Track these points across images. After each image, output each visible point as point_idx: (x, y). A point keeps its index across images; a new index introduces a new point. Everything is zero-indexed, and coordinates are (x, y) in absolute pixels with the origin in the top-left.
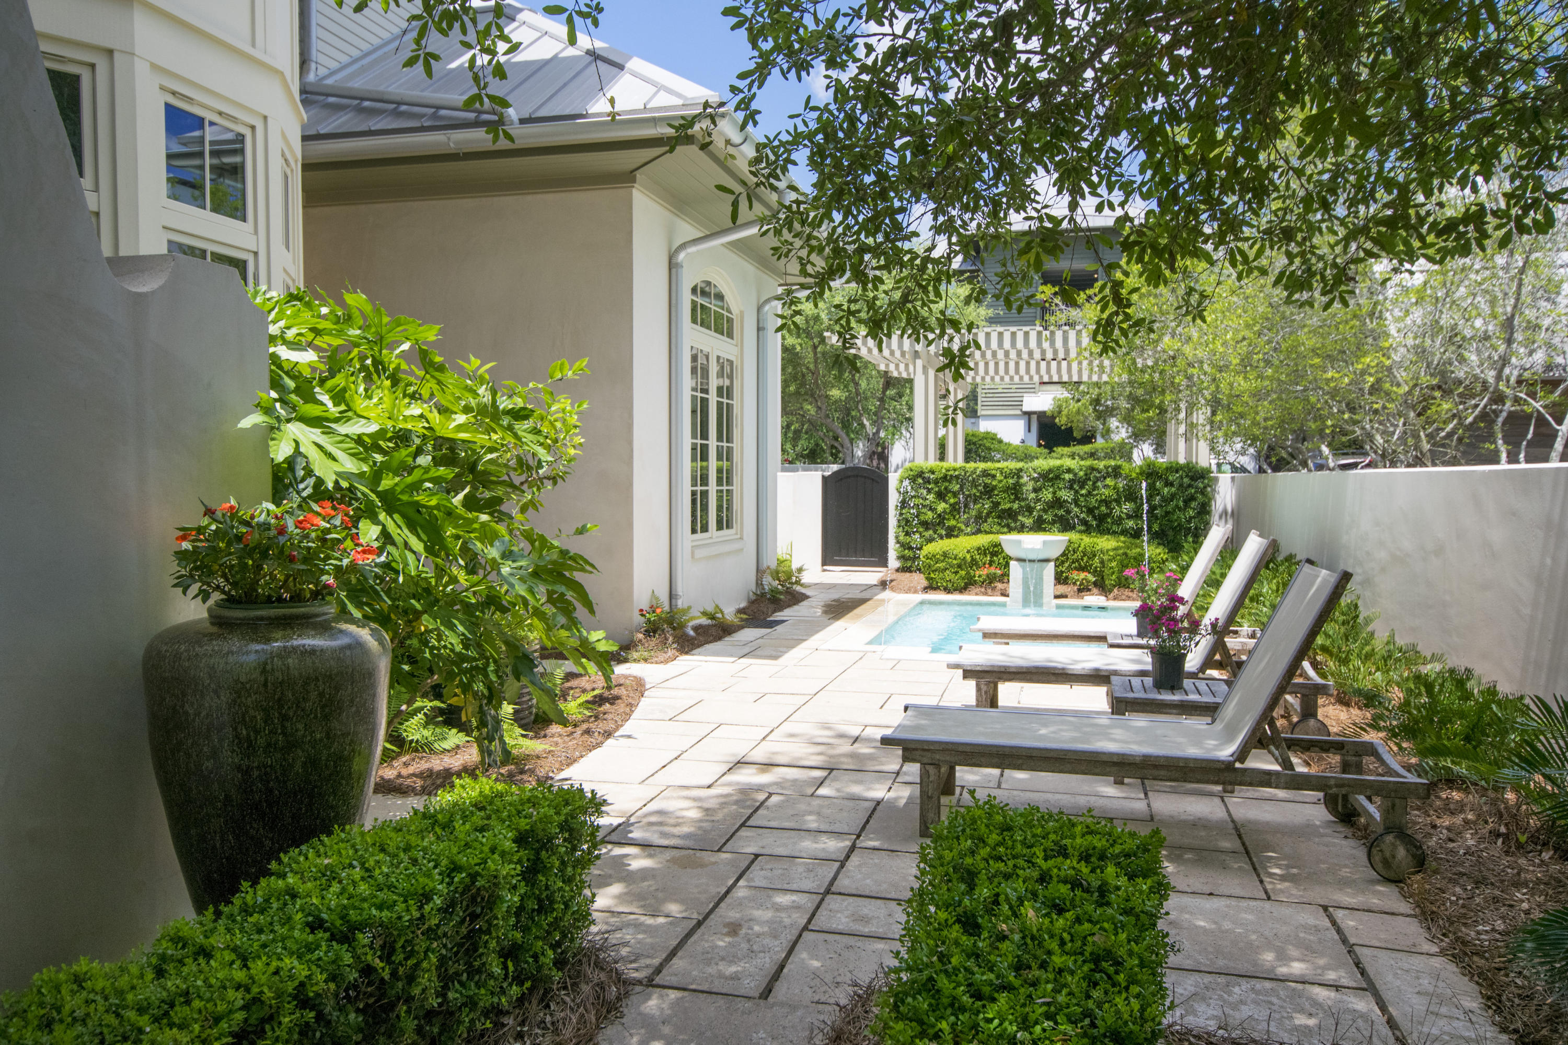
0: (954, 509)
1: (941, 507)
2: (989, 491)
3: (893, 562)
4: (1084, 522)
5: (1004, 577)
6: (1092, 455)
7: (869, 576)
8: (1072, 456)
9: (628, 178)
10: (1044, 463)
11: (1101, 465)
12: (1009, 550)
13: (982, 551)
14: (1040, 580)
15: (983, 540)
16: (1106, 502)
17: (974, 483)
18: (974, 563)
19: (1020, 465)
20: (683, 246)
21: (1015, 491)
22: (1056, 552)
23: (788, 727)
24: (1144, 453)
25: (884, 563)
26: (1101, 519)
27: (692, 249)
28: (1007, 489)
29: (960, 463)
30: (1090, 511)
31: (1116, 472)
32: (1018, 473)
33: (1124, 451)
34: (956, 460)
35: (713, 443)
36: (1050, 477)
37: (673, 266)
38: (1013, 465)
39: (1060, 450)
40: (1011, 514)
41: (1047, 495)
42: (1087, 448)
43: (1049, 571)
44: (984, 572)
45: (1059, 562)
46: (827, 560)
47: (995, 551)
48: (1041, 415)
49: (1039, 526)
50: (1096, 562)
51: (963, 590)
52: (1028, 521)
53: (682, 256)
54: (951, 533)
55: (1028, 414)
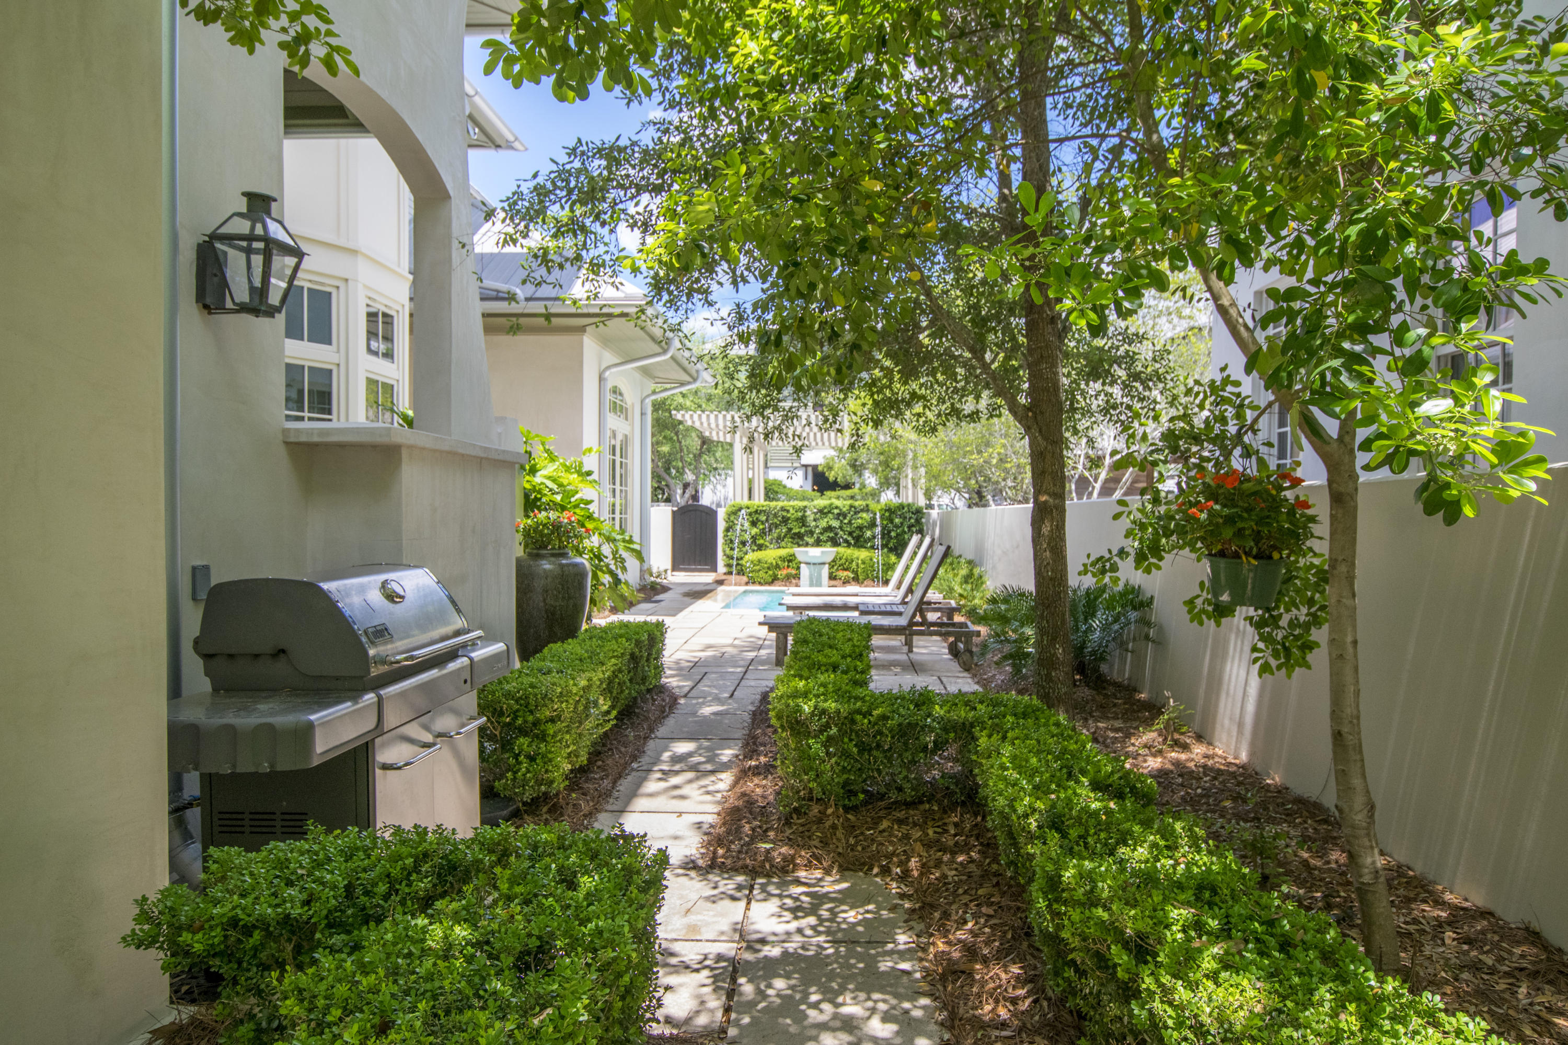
0: (763, 533)
1: (755, 531)
2: (785, 520)
3: (721, 569)
4: (846, 541)
5: (797, 577)
6: (852, 497)
7: (707, 578)
8: (838, 498)
9: (582, 329)
10: (821, 502)
11: (857, 504)
12: (800, 557)
13: (783, 559)
14: (820, 575)
15: (783, 552)
16: (860, 528)
17: (775, 515)
18: (777, 567)
19: (805, 503)
20: (608, 368)
21: (802, 521)
22: (829, 559)
23: (686, 647)
24: (888, 497)
25: (714, 569)
26: (857, 539)
27: (614, 370)
28: (797, 520)
29: (762, 502)
30: (850, 534)
31: (866, 509)
32: (804, 509)
33: (875, 495)
34: (759, 500)
35: (618, 487)
36: (823, 512)
37: (601, 379)
38: (801, 504)
39: (828, 493)
40: (800, 536)
41: (823, 523)
42: (848, 492)
43: (825, 571)
44: (784, 572)
45: (833, 564)
46: (675, 568)
47: (790, 559)
48: (815, 467)
49: (818, 543)
50: (854, 565)
51: (771, 583)
52: (811, 541)
53: (607, 374)
54: (760, 547)
55: (806, 466)
